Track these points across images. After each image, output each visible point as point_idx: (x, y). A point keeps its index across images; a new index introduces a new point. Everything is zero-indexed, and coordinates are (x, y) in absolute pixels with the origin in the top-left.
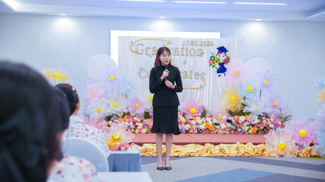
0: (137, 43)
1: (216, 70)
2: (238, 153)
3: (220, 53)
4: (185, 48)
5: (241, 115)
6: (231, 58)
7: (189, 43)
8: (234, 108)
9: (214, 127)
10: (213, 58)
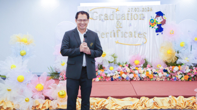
0: (93, 11)
1: (155, 30)
2: (170, 105)
3: (158, 17)
4: (130, 14)
5: (175, 66)
6: (166, 20)
7: (133, 10)
8: (170, 59)
9: (153, 76)
10: (152, 21)
